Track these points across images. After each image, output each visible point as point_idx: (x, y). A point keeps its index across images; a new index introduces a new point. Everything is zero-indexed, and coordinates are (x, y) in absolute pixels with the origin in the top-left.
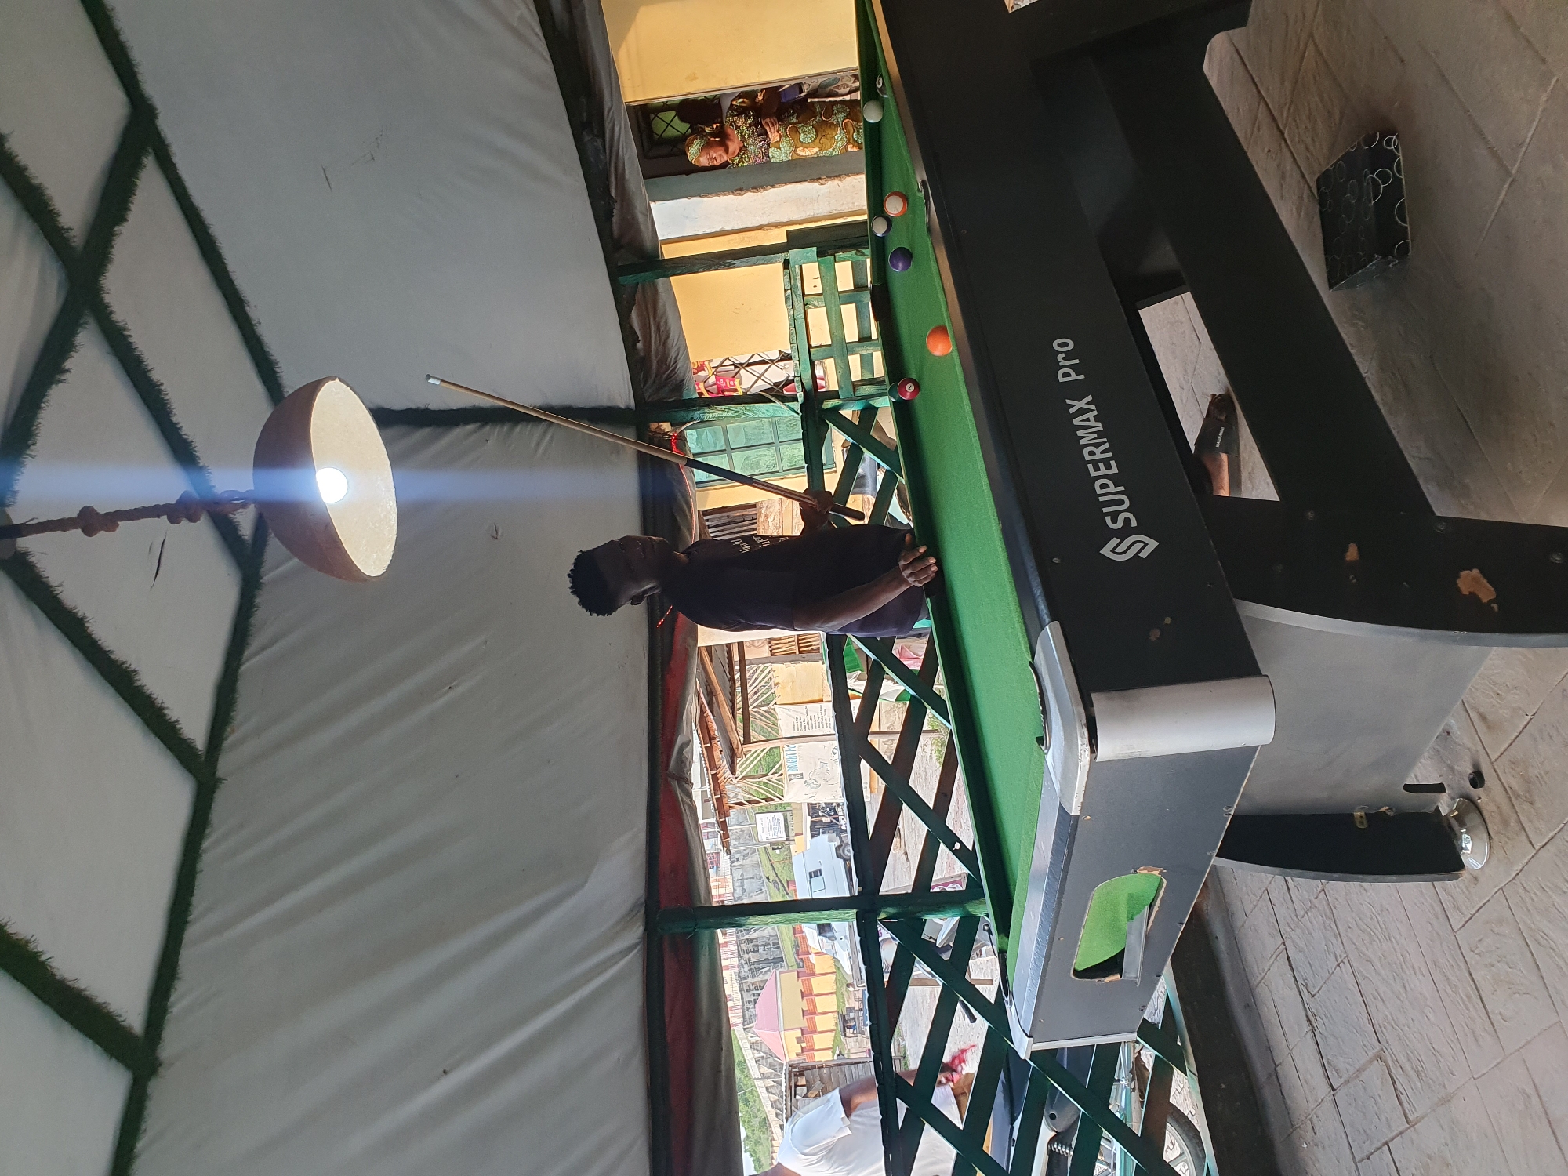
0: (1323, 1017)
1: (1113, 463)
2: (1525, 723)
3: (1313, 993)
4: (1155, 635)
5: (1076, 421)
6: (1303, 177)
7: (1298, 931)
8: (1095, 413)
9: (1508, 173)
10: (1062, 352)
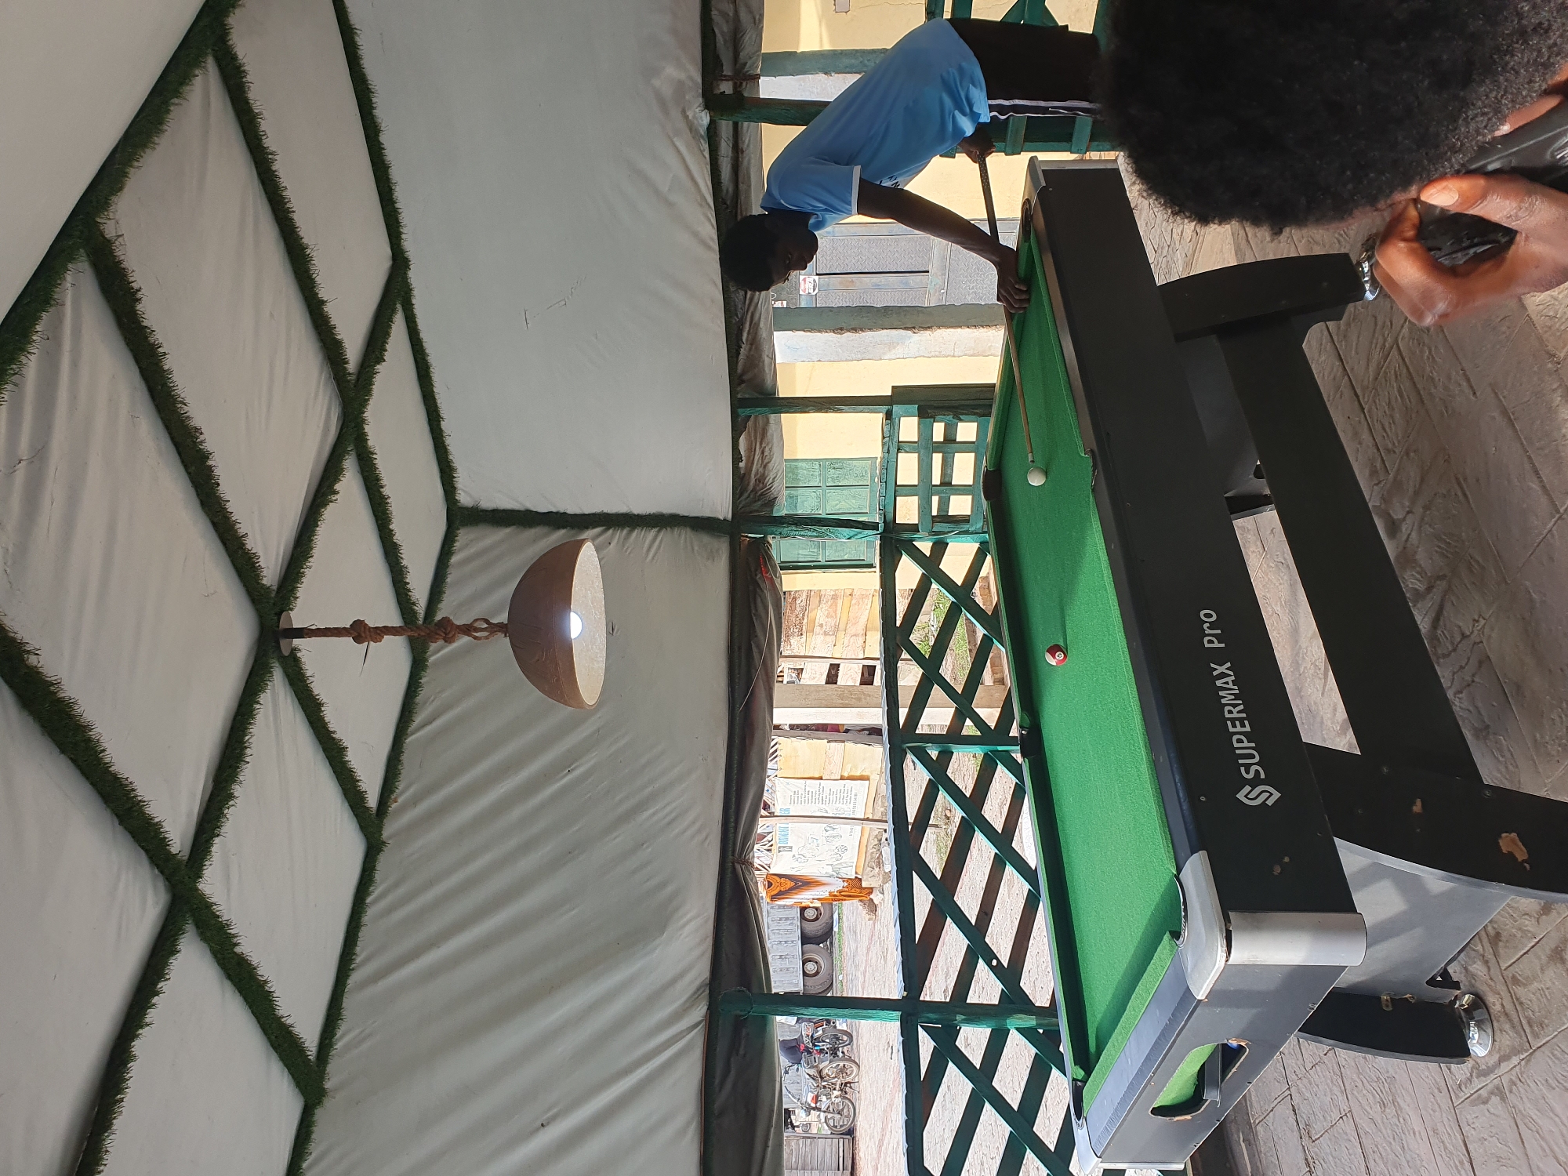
0: (1322, 1162)
1: (1246, 722)
2: (1533, 944)
3: (1314, 1139)
4: (1277, 870)
5: (1219, 683)
6: (1378, 449)
7: (1305, 1081)
8: (1233, 678)
9: (1558, 511)
10: (1207, 622)
